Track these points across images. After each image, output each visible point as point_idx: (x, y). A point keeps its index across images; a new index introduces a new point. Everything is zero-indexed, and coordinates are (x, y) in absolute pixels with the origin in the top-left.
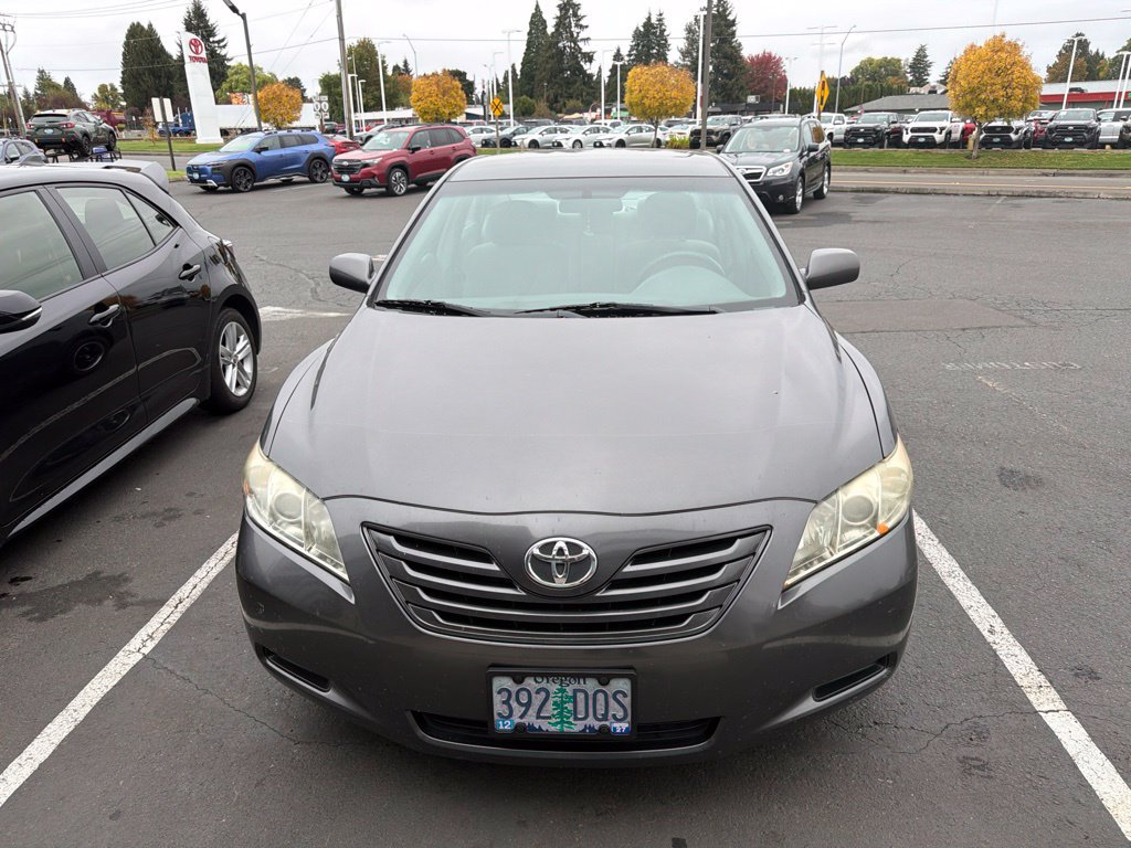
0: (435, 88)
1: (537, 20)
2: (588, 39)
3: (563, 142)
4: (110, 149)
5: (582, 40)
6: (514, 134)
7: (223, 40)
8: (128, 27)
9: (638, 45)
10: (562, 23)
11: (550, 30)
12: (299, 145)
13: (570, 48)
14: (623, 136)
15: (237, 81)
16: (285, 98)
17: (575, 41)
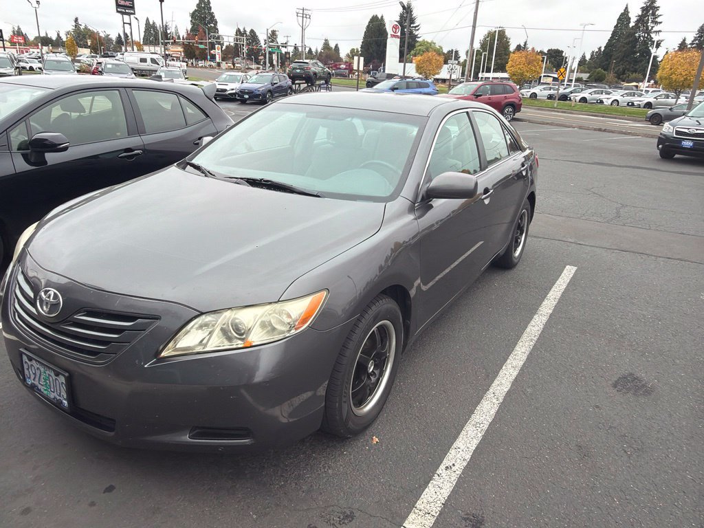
0: (524, 59)
1: (624, 17)
2: (660, 31)
3: (604, 100)
4: (327, 83)
5: (655, 32)
6: (571, 92)
7: (418, 26)
8: (371, 17)
9: (701, 37)
10: (642, 20)
11: (632, 24)
12: (417, 88)
13: (644, 37)
14: (652, 100)
15: (420, 50)
16: (434, 61)
17: (648, 32)
